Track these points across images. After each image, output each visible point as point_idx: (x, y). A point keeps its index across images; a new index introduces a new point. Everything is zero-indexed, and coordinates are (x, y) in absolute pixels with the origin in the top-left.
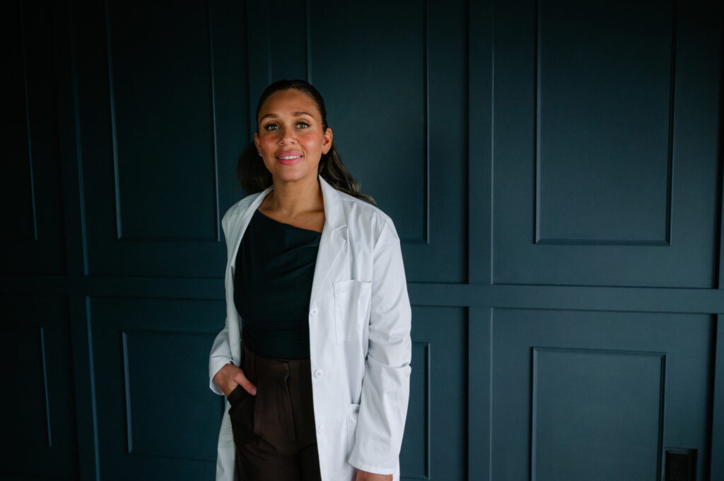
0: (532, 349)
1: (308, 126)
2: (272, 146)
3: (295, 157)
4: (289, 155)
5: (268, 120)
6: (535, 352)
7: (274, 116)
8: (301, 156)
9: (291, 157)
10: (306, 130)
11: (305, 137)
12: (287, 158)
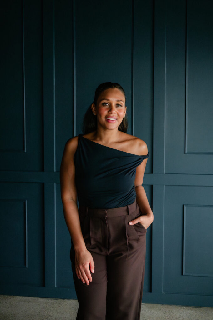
0: (183, 206)
1: (121, 106)
2: (105, 113)
3: (114, 119)
4: (112, 118)
5: (105, 101)
6: (185, 207)
7: (108, 100)
8: (117, 119)
9: (113, 119)
10: (120, 108)
11: (120, 111)
12: (111, 119)
